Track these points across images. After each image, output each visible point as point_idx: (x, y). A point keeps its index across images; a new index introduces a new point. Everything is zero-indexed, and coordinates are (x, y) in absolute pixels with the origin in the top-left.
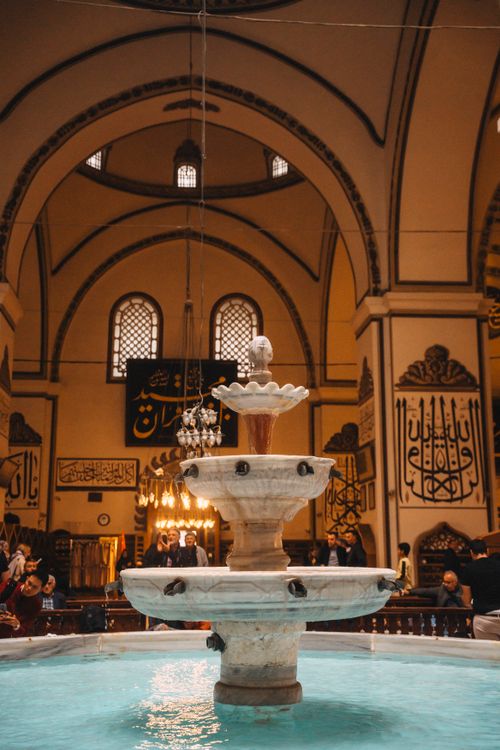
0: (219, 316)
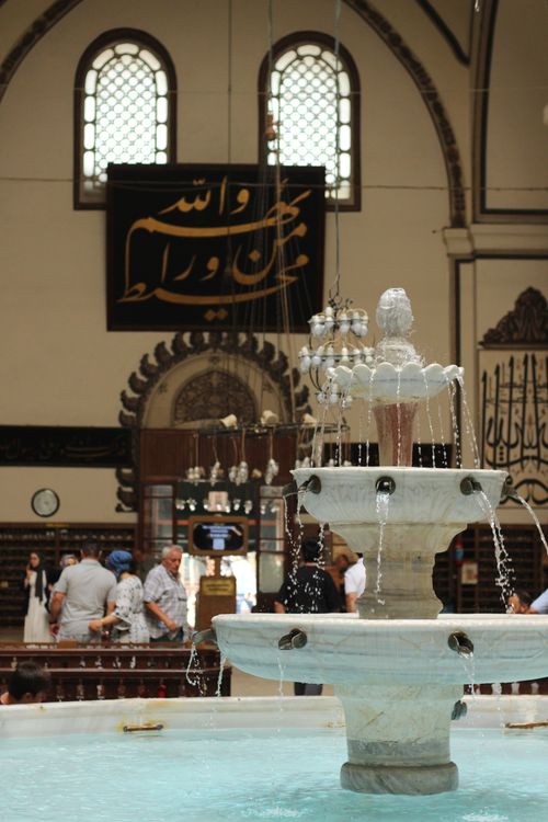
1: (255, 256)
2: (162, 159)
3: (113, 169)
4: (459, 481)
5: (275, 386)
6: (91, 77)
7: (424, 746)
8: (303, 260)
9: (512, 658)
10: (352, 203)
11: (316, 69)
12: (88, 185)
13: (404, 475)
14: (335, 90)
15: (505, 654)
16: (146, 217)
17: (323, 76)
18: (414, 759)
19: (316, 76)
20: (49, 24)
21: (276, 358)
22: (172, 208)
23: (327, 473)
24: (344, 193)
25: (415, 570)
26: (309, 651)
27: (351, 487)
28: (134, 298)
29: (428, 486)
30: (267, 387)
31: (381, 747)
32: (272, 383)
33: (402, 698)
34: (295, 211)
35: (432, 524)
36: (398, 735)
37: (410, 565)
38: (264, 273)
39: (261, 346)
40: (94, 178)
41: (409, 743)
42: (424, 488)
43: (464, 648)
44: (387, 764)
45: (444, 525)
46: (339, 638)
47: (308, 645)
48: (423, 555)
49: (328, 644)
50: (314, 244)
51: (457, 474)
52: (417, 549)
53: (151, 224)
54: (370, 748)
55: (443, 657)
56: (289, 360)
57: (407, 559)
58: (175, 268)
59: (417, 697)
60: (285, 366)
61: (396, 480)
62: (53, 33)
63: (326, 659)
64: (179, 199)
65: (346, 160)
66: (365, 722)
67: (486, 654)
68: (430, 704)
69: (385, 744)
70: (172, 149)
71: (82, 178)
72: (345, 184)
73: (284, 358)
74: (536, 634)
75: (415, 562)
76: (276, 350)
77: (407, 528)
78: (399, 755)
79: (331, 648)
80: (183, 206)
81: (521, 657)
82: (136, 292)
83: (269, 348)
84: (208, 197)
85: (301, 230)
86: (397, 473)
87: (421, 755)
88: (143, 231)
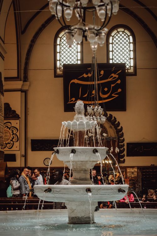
0: (111, 38)
1: (106, 89)
2: (79, 62)
3: (65, 66)
4: (93, 150)
5: (113, 126)
6: (59, 40)
7: (86, 218)
8: (120, 90)
9: (103, 194)
10: (134, 73)
11: (123, 35)
12: (58, 70)
13: (78, 149)
14: (129, 41)
15: (101, 194)
16: (75, 79)
17: (125, 37)
18: (83, 221)
19: (123, 37)
20: (46, 25)
21: (113, 118)
22: (82, 76)
23: (60, 149)
24: (132, 70)
25: (84, 173)
26: (52, 193)
27: (65, 152)
28: (72, 102)
29: (84, 152)
30: (111, 127)
31: (75, 218)
32: (112, 126)
33: (79, 206)
34: (117, 76)
35: (87, 161)
36: (79, 215)
37: (82, 172)
38: (109, 94)
39: (109, 115)
40: (60, 68)
41: (82, 217)
42: (83, 152)
43: (89, 192)
44: (76, 222)
45: (90, 161)
46: (60, 190)
47: (52, 192)
48: (86, 169)
49: (57, 191)
50: (123, 86)
51: (92, 149)
52: (84, 168)
53: (76, 81)
54: (73, 218)
55: (85, 194)
56: (117, 119)
57: (82, 170)
58: (83, 94)
59: (83, 205)
60: (116, 121)
61: (76, 150)
62: (48, 27)
63: (56, 195)
64: (84, 74)
65: (132, 61)
66: (71, 212)
67: (96, 194)
68: (87, 207)
69: (76, 217)
70: (82, 60)
71: (56, 69)
72: (132, 68)
73: (115, 118)
74: (110, 189)
75: (84, 171)
76: (113, 116)
77: (80, 162)
78: (79, 220)
79: (57, 192)
80: (85, 75)
81: (106, 194)
82: (72, 101)
83: (111, 116)
84: (92, 73)
85: (119, 82)
86: (76, 149)
87: (85, 220)
88: (74, 83)
